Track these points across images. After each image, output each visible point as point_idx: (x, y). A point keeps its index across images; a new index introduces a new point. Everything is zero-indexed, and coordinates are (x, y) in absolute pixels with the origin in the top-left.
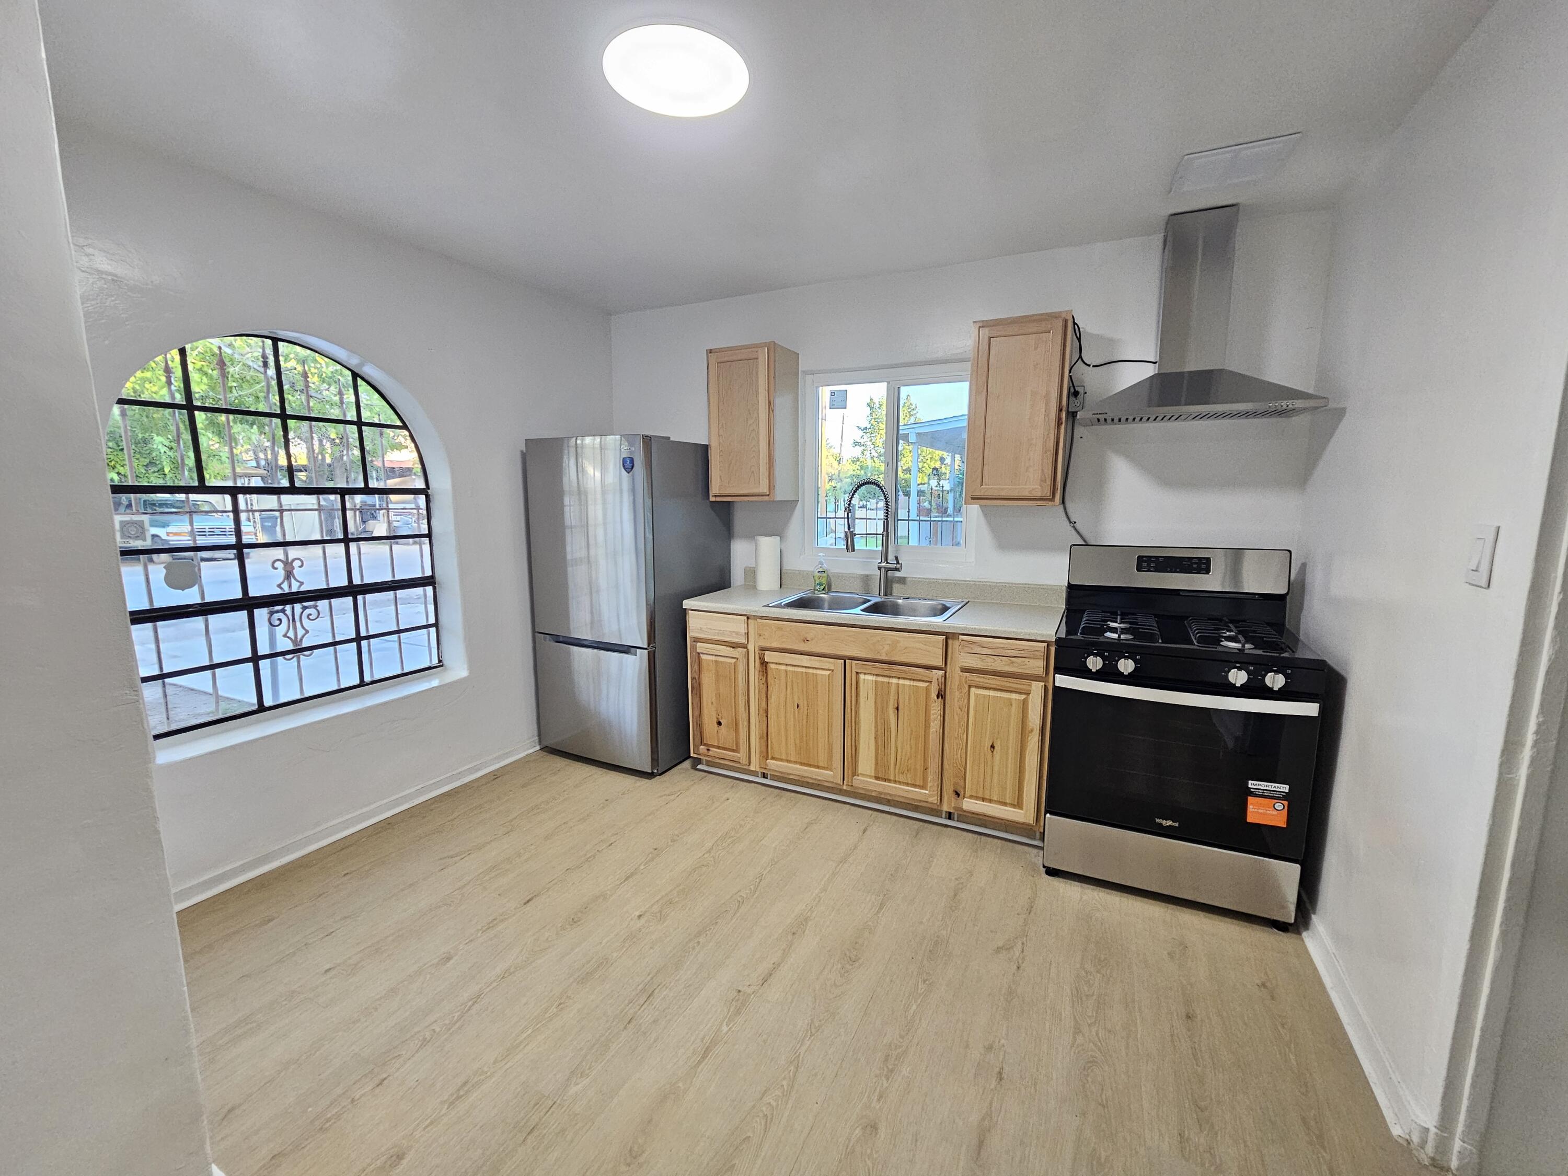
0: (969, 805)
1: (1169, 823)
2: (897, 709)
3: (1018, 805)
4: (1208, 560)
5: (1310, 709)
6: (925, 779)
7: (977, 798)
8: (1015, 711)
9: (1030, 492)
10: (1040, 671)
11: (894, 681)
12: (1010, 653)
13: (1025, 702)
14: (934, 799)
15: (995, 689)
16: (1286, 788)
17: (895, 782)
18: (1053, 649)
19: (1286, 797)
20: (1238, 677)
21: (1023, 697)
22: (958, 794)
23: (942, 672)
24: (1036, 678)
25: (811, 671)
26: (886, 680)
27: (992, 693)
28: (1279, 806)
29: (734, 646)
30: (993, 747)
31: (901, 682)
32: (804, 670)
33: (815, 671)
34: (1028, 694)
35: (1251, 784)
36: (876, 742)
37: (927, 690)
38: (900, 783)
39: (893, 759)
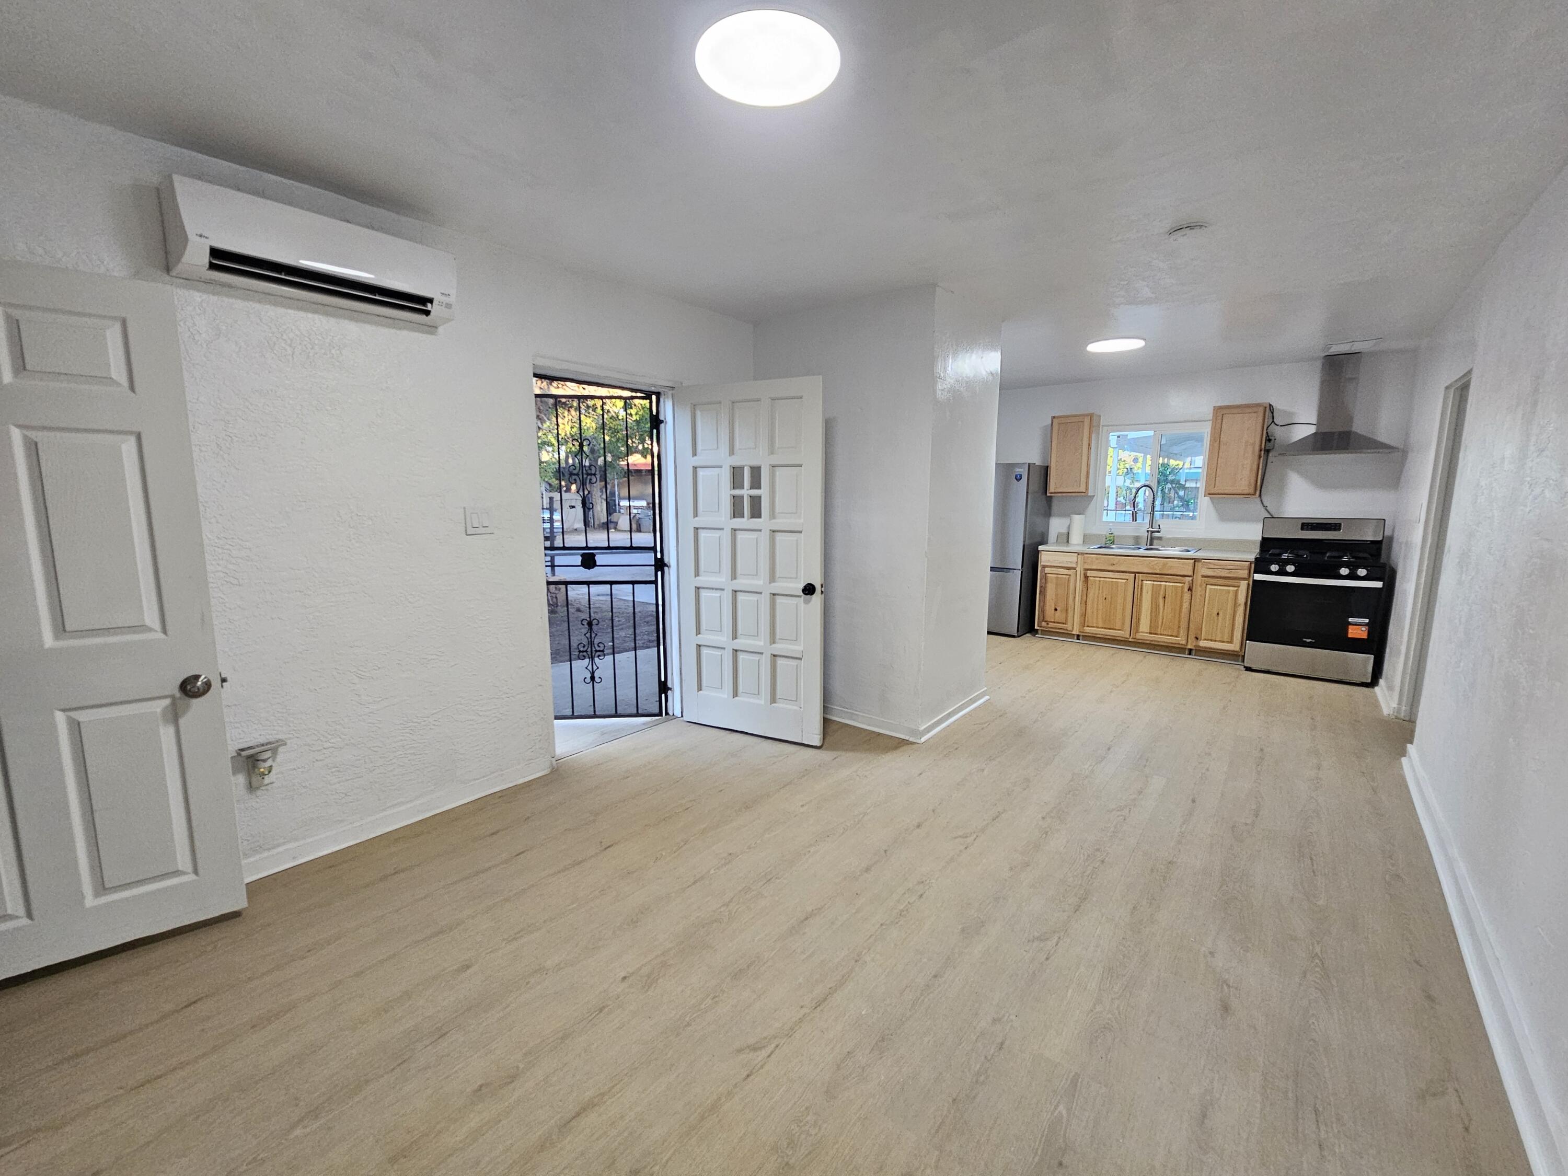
0: (1203, 644)
1: (1309, 640)
2: (1165, 597)
3: (1231, 642)
4: (1340, 524)
5: (1378, 584)
6: (1179, 632)
7: (1207, 640)
8: (1231, 595)
9: (1242, 490)
10: (1246, 576)
11: (1163, 583)
12: (1229, 567)
13: (1236, 592)
14: (1184, 642)
15: (1220, 585)
16: (1367, 621)
17: (1161, 634)
18: (1253, 566)
19: (1367, 624)
20: (1344, 571)
21: (1236, 588)
22: (1197, 638)
23: (1191, 578)
24: (1244, 579)
25: (1114, 580)
26: (1159, 583)
27: (1219, 587)
28: (1364, 629)
29: (1069, 569)
30: (1218, 614)
31: (1167, 584)
32: (1110, 580)
33: (1117, 580)
34: (1239, 587)
35: (1350, 620)
36: (1151, 615)
37: (1183, 587)
38: (1164, 635)
39: (1160, 623)
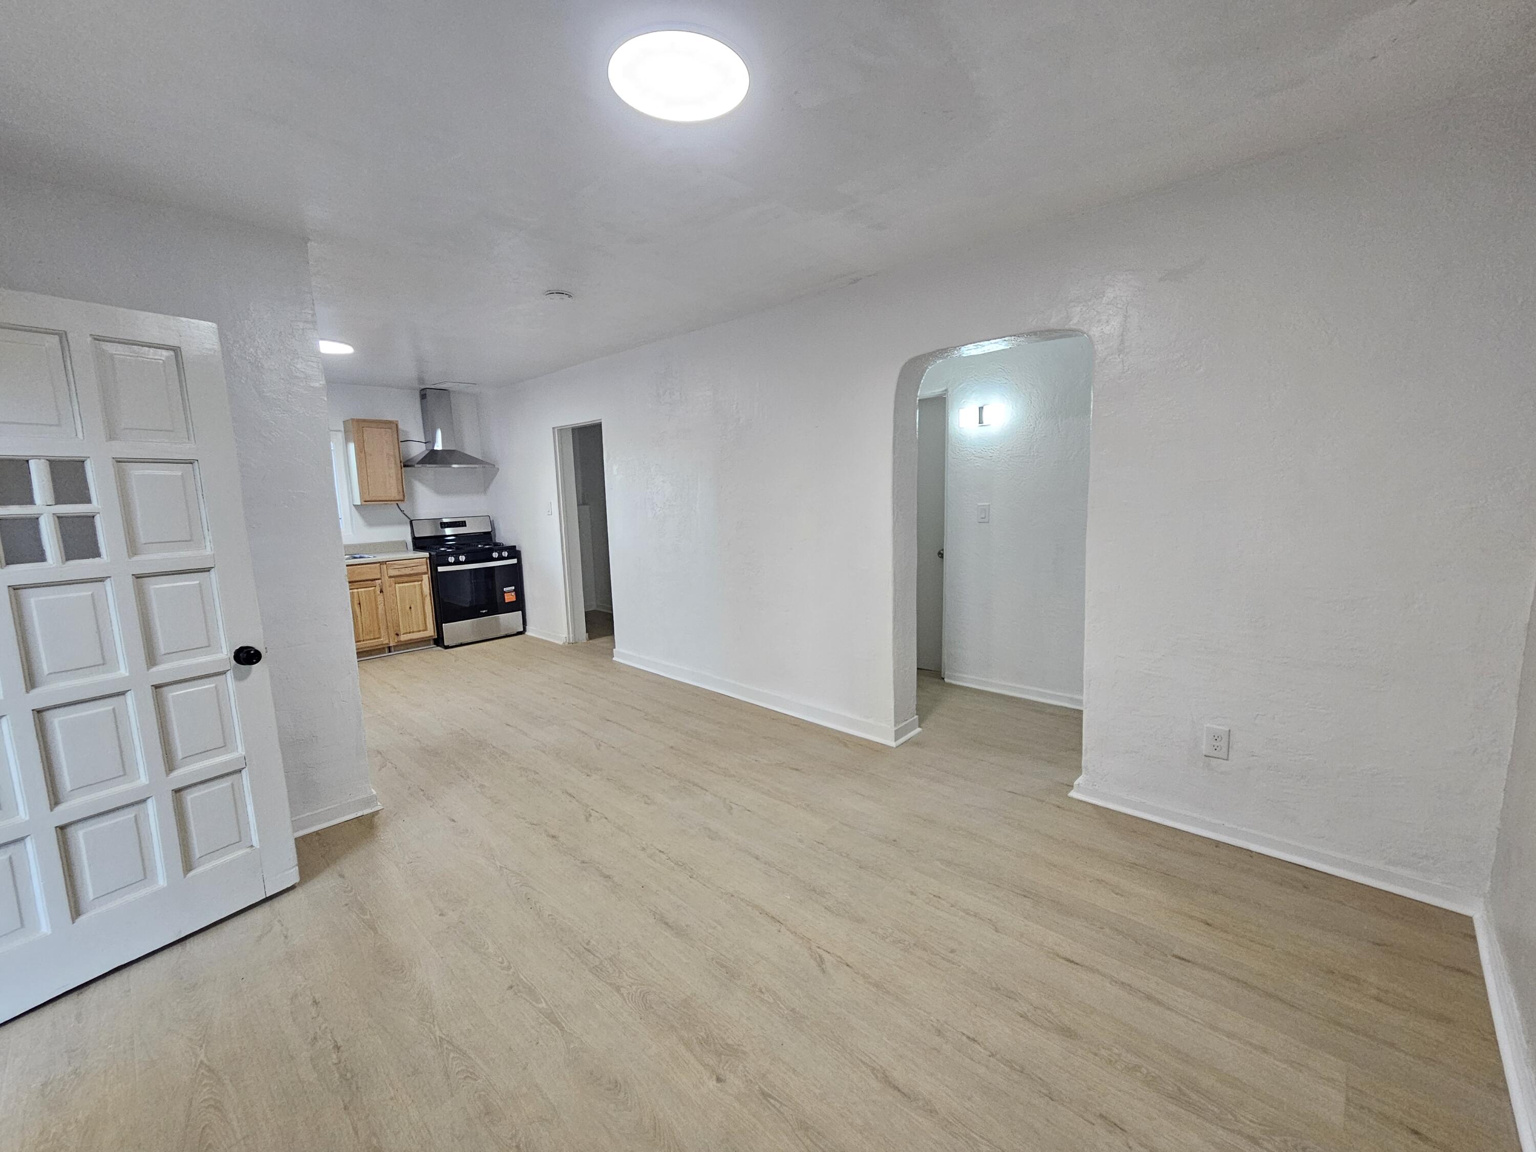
0: (403, 638)
1: (484, 611)
2: (360, 604)
3: (426, 630)
4: (465, 522)
5: (515, 561)
6: (380, 633)
7: (407, 633)
8: (418, 589)
10: (426, 571)
11: (356, 590)
12: (411, 565)
13: (421, 585)
14: (387, 642)
15: (407, 582)
16: (513, 588)
17: (363, 641)
18: (428, 560)
19: (514, 590)
20: (495, 555)
21: (420, 582)
22: (397, 635)
23: (380, 581)
24: (425, 573)
27: (406, 584)
28: (513, 594)
30: (410, 608)
31: (359, 590)
34: (422, 581)
35: (505, 589)
37: (375, 591)
38: (367, 640)
39: (361, 630)
